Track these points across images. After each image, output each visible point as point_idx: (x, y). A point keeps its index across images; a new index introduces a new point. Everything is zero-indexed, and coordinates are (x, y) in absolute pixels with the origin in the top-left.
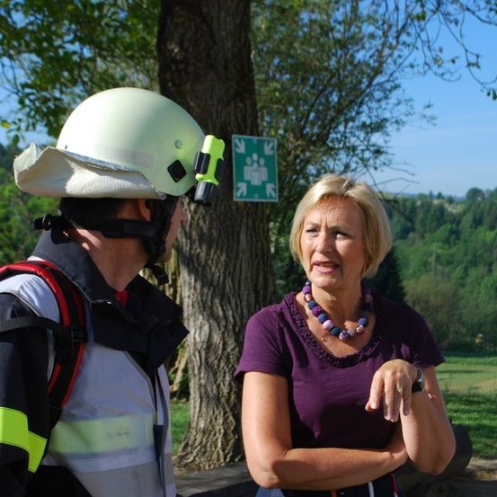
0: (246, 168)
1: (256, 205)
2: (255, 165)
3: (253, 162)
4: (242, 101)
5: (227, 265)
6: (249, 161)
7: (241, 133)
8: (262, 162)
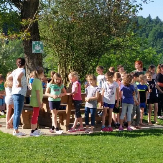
0: (35, 47)
1: (38, 54)
2: (38, 46)
3: (37, 46)
4: (35, 35)
5: (32, 65)
6: (36, 46)
7: (34, 40)
8: (39, 46)
